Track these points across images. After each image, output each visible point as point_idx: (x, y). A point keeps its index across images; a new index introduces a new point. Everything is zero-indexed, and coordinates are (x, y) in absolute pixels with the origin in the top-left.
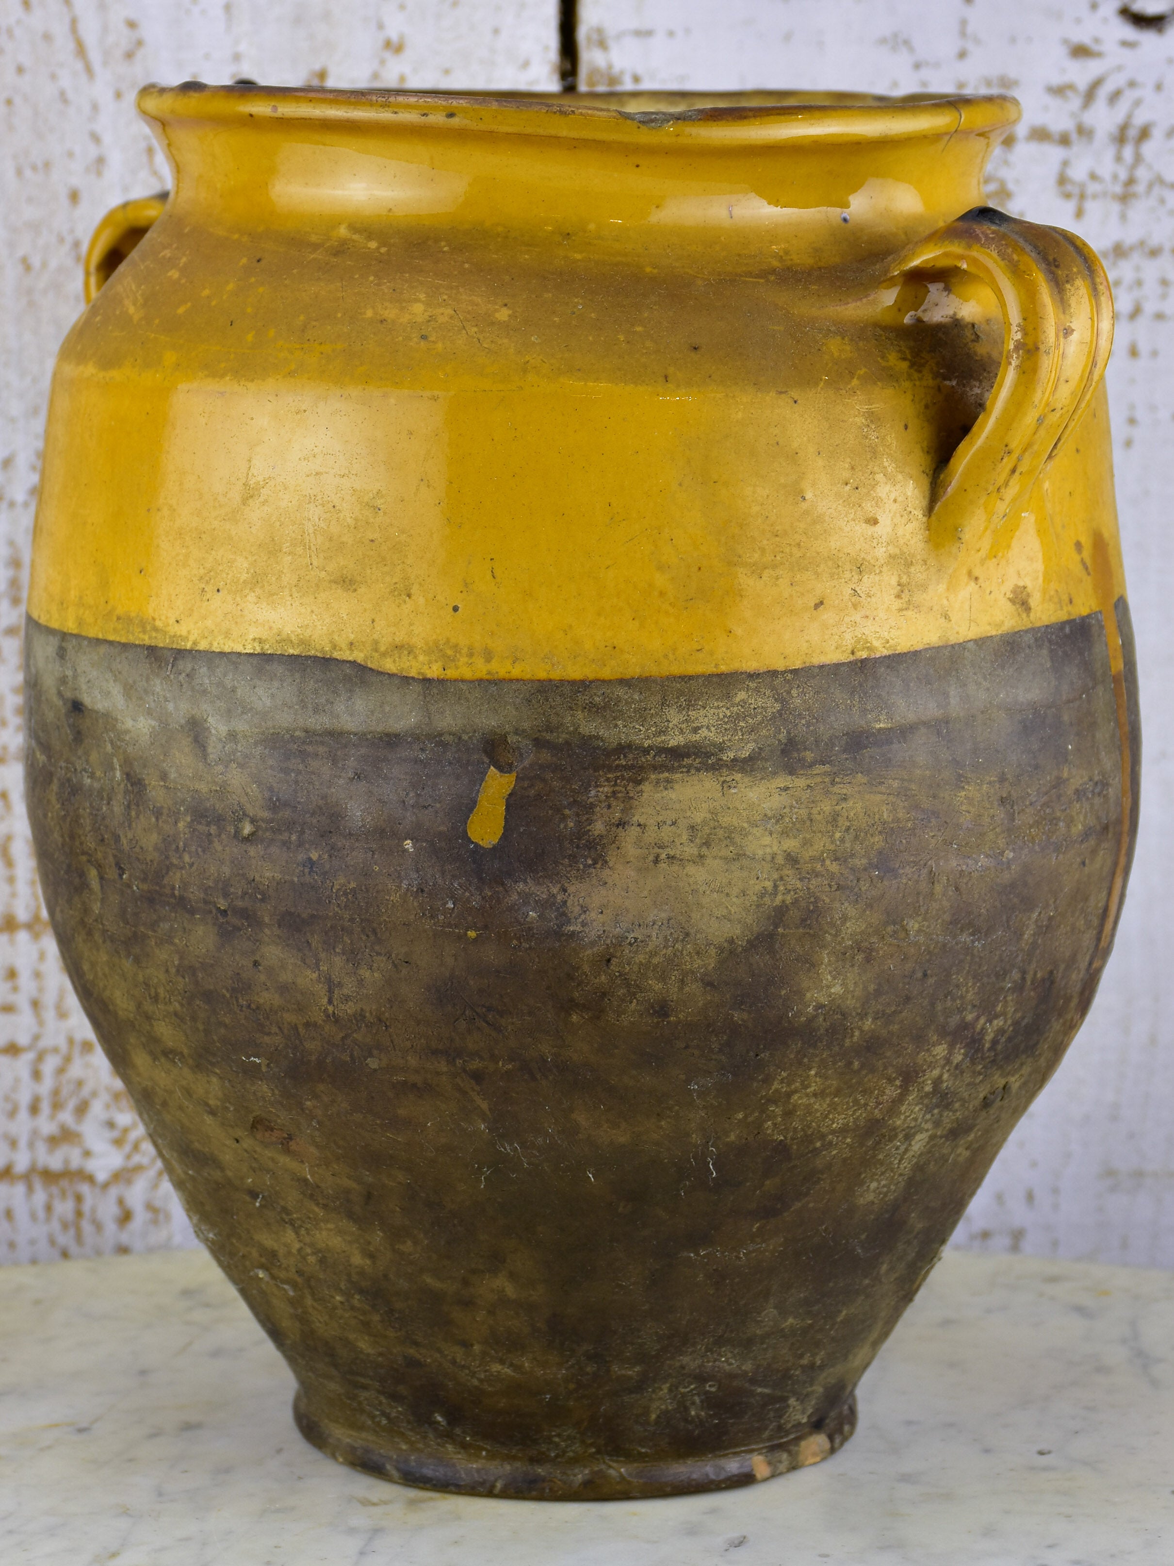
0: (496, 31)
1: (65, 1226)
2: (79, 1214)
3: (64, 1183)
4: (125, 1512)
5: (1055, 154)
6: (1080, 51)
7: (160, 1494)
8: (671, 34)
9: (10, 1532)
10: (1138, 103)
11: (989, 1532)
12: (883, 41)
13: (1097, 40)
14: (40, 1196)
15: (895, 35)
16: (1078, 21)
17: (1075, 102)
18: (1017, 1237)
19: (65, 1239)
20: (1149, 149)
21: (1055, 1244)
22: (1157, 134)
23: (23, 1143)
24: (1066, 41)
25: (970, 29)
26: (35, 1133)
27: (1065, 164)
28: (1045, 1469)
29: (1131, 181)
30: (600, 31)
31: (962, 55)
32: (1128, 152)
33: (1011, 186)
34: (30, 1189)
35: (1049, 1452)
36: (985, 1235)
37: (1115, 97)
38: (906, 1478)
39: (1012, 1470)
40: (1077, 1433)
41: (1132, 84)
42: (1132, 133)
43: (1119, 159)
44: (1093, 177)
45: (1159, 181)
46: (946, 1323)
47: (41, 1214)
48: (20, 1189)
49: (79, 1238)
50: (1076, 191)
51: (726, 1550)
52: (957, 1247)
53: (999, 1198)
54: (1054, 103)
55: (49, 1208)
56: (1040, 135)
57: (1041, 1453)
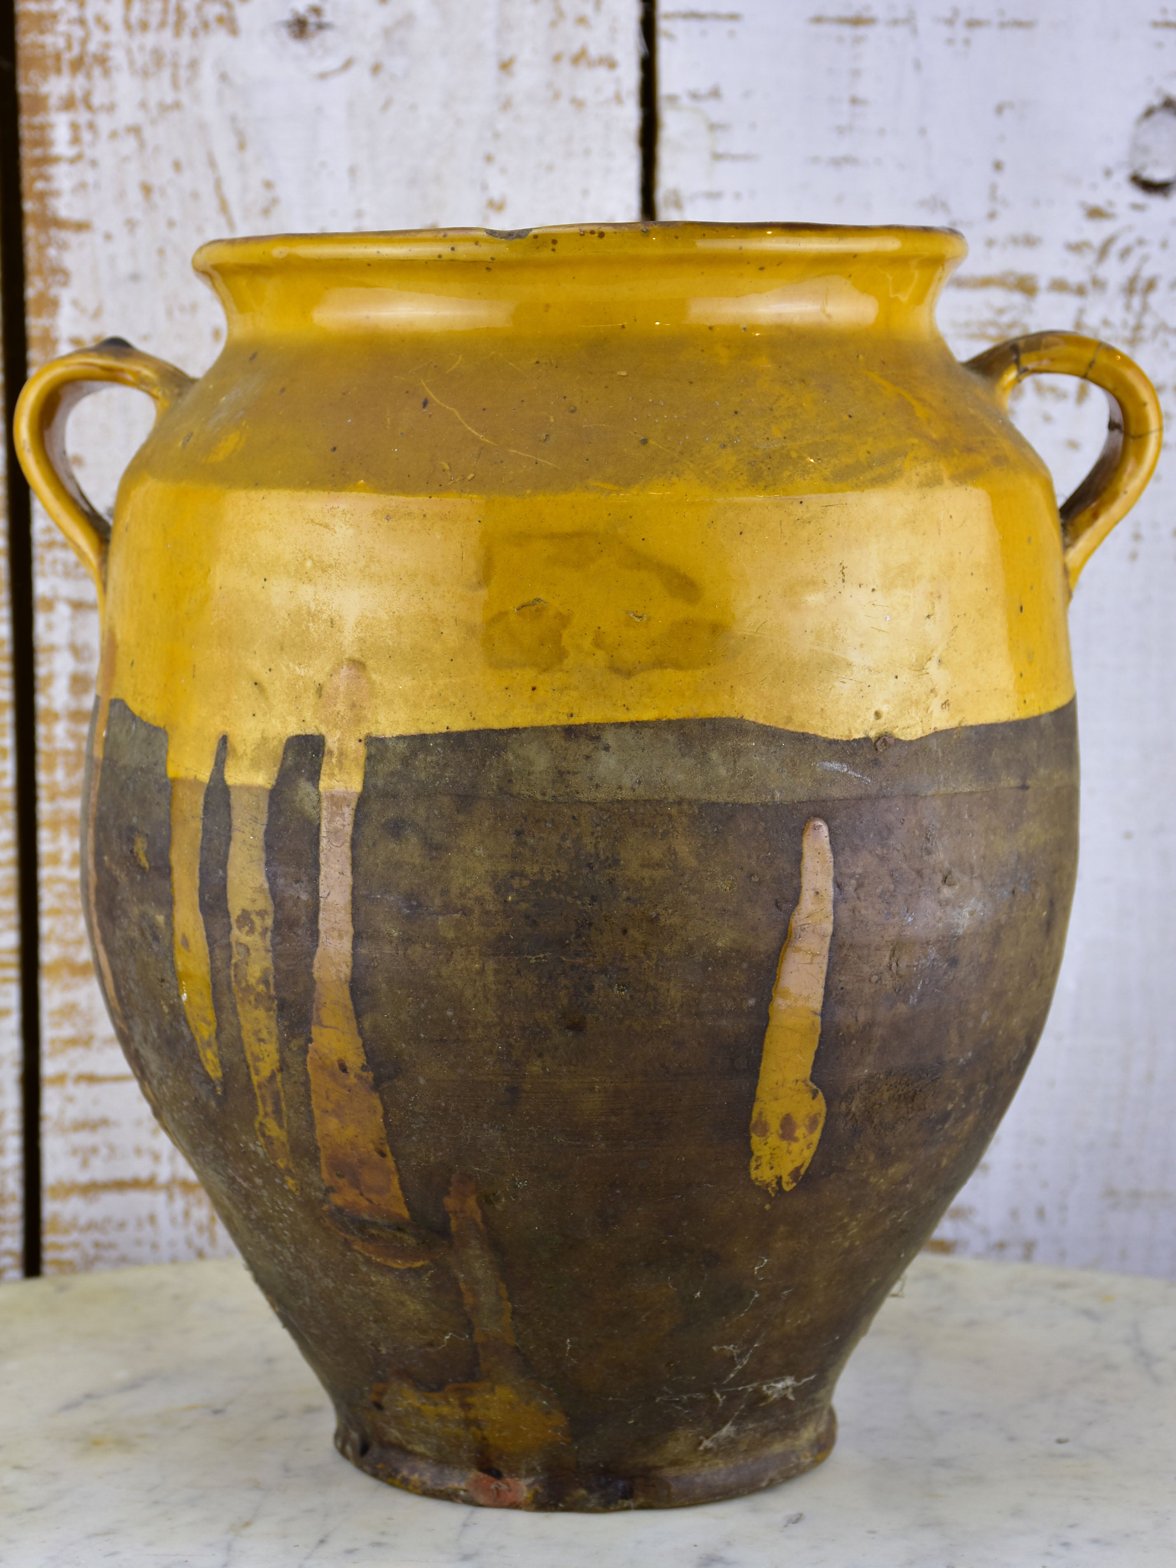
0: (585, 193)
1: (200, 1229)
4: (257, 1486)
5: (1072, 301)
6: (1095, 213)
7: (287, 1470)
8: (737, 195)
9: (156, 1503)
10: (1145, 259)
11: (1017, 1512)
12: (923, 203)
13: (1110, 203)
14: (179, 1204)
15: (934, 199)
16: (1094, 186)
17: (1090, 258)
18: (1029, 1250)
19: (201, 1241)
20: (1154, 299)
21: (1063, 1254)
22: (1162, 286)
23: (165, 1157)
24: (1082, 204)
25: (999, 193)
27: (1081, 311)
28: (1064, 1456)
29: (1138, 327)
30: (676, 192)
31: (992, 216)
32: (1136, 302)
34: (171, 1197)
35: (1067, 1441)
36: (1001, 1246)
37: (1125, 253)
38: (941, 1463)
39: (1034, 1456)
40: (1090, 1423)
41: (1141, 242)
42: (1140, 285)
43: (1128, 307)
44: (1106, 323)
45: (1163, 327)
46: (971, 1324)
47: (180, 1218)
48: (161, 1198)
49: (213, 1240)
51: (786, 1526)
52: (978, 1256)
53: (1014, 1214)
54: (1071, 257)
55: (187, 1214)
56: (1059, 286)
57: (1060, 1441)
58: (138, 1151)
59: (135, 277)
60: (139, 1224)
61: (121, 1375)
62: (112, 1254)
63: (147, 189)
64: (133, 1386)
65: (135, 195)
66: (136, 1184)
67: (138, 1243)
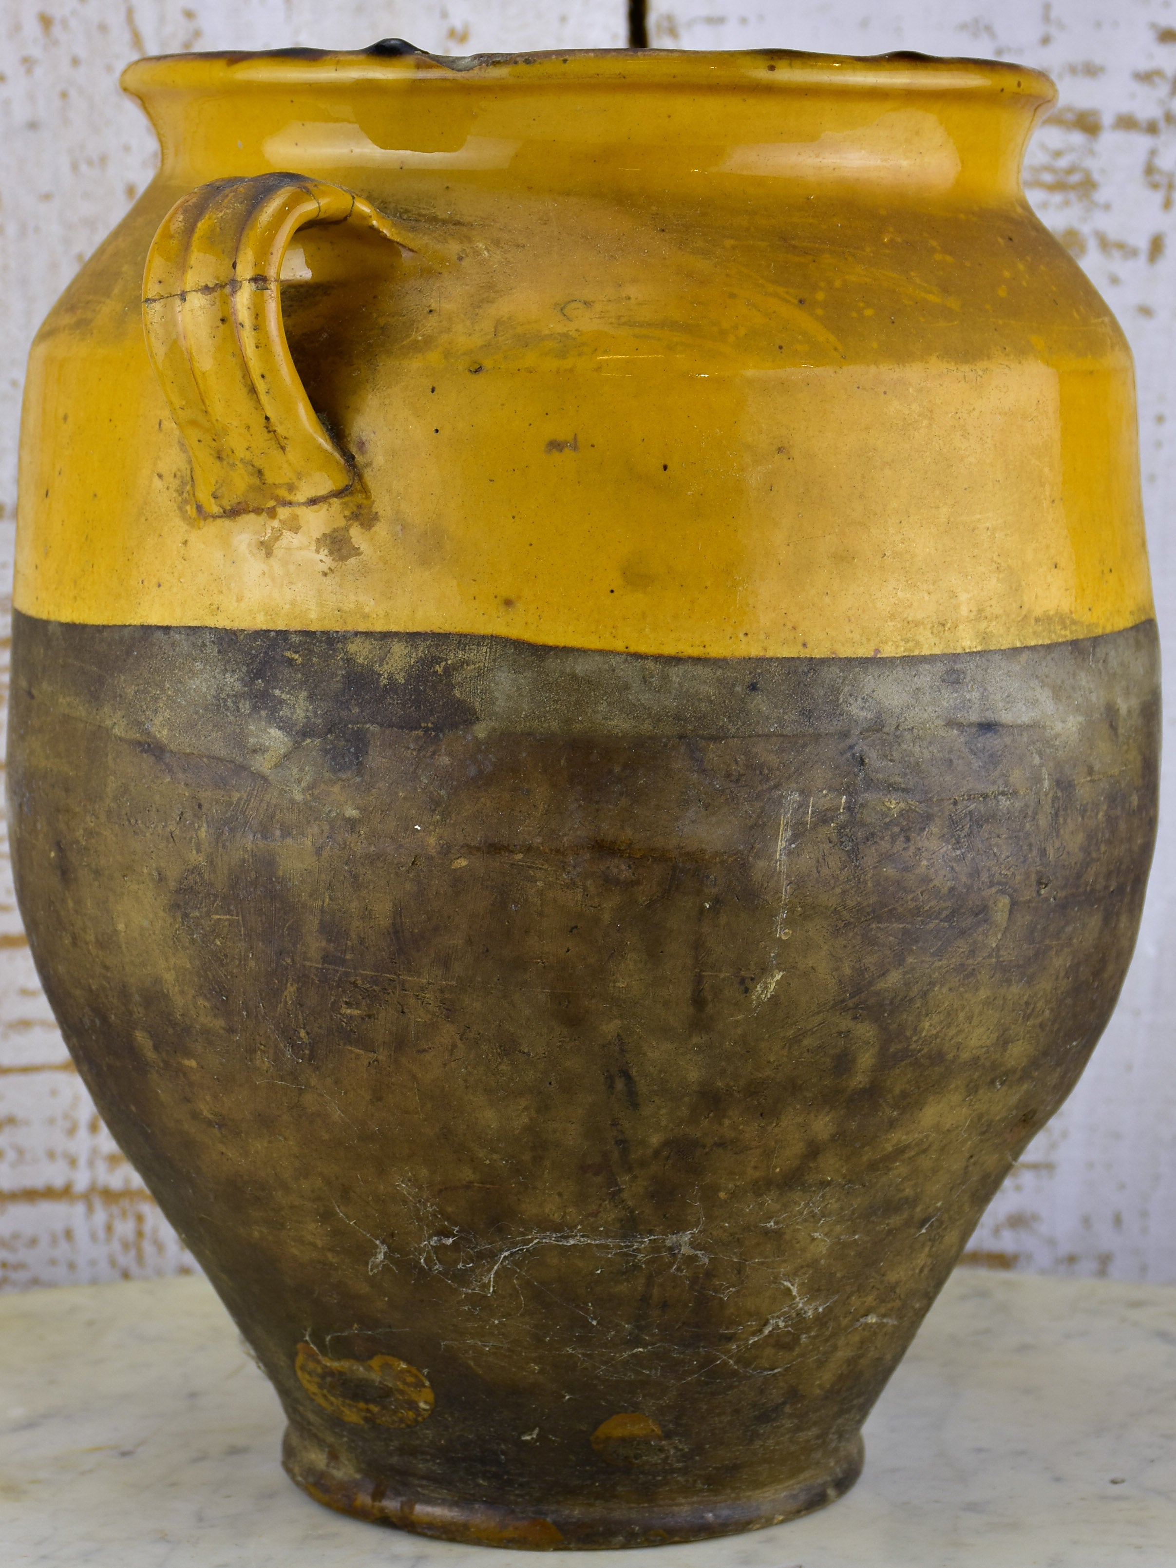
0: (563, 19)
1: (126, 1246)
2: (140, 1234)
3: (125, 1203)
4: (163, 1537)
5: (1142, 142)
6: (1169, 36)
7: (201, 1520)
8: (744, 21)
9: (44, 1557)
12: (963, 27)
14: (100, 1216)
15: (976, 21)
16: (1167, 4)
17: (1164, 91)
18: (1104, 1263)
19: (127, 1260)
21: (1144, 1269)
23: (82, 1162)
24: (1153, 26)
25: (1054, 14)
26: (95, 1152)
27: (1153, 153)
28: (1117, 1498)
30: (670, 18)
31: (1046, 41)
33: (1096, 176)
34: (90, 1209)
35: (1123, 1481)
36: (1072, 1259)
38: (972, 1507)
39: (1083, 1499)
40: (1152, 1461)
46: (1024, 1348)
47: (101, 1234)
48: (79, 1209)
49: (140, 1258)
50: (1164, 181)
52: (1043, 1272)
53: (1086, 1221)
54: (1141, 89)
55: (109, 1228)
56: (1126, 123)
57: (1114, 1482)
58: (51, 1155)
59: (33, 126)
60: (54, 1241)
61: (18, 1412)
62: (21, 1276)
63: (46, 21)
64: (29, 1425)
65: (31, 28)
66: (49, 1194)
67: (53, 1262)
